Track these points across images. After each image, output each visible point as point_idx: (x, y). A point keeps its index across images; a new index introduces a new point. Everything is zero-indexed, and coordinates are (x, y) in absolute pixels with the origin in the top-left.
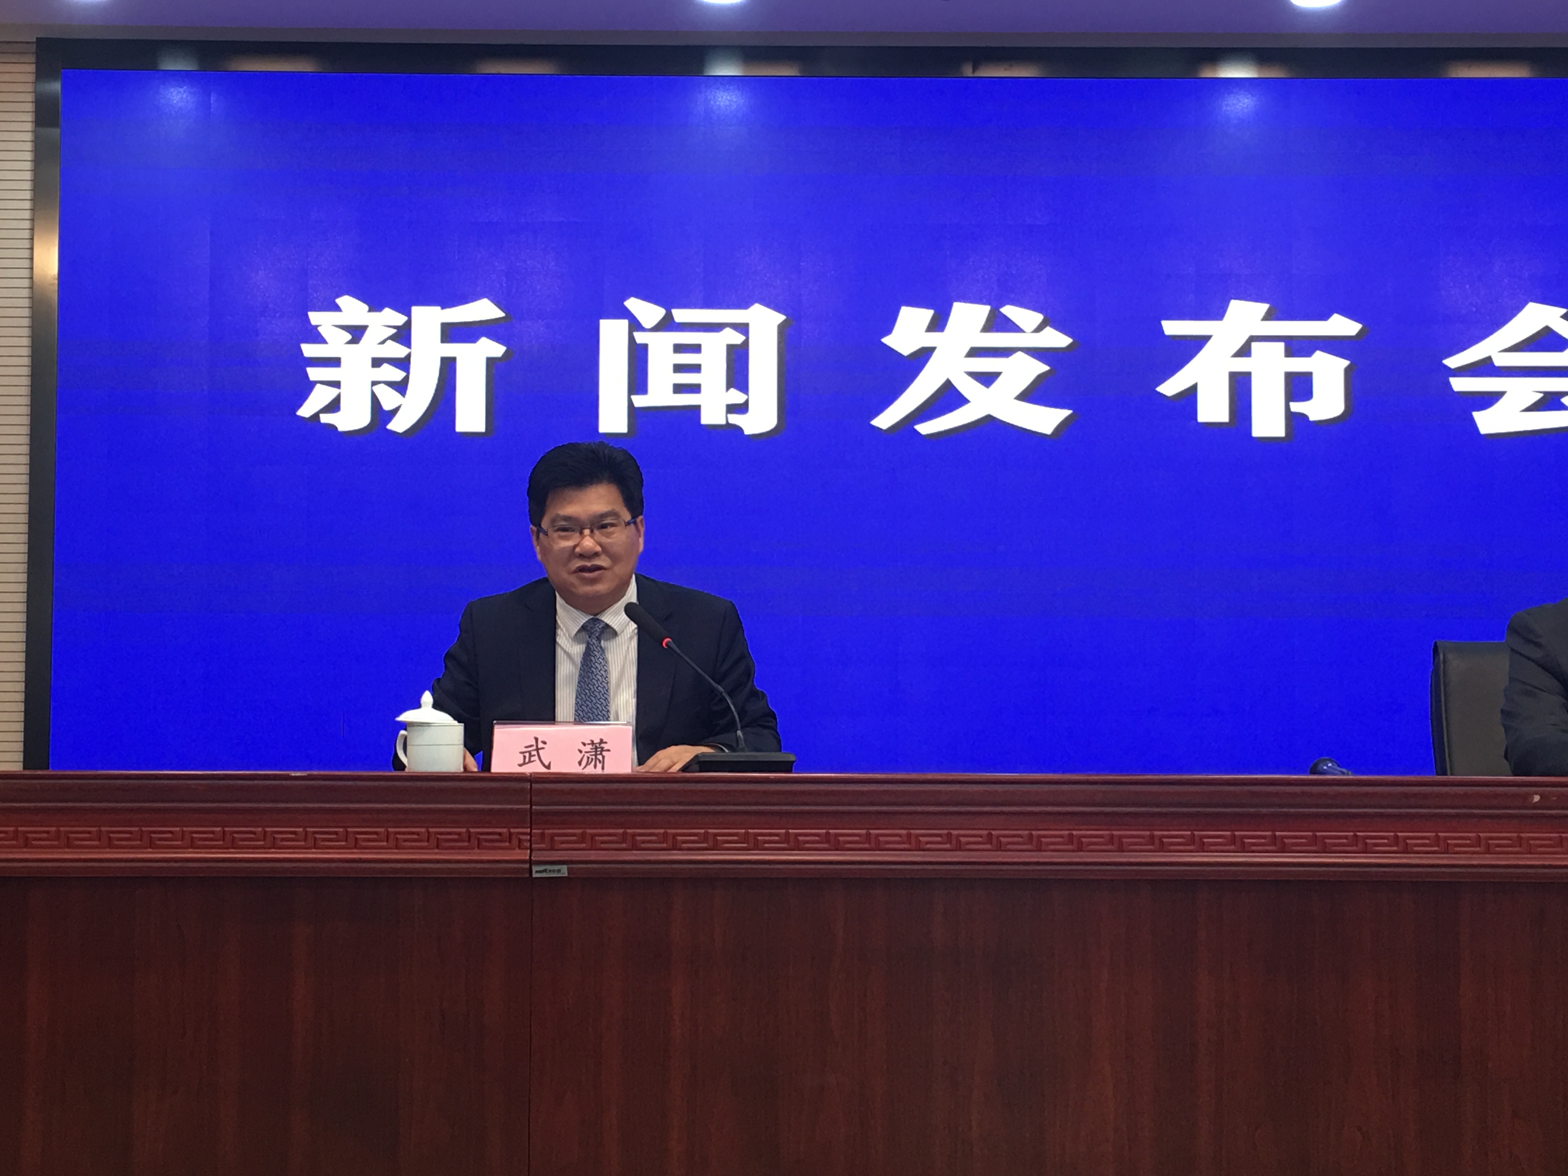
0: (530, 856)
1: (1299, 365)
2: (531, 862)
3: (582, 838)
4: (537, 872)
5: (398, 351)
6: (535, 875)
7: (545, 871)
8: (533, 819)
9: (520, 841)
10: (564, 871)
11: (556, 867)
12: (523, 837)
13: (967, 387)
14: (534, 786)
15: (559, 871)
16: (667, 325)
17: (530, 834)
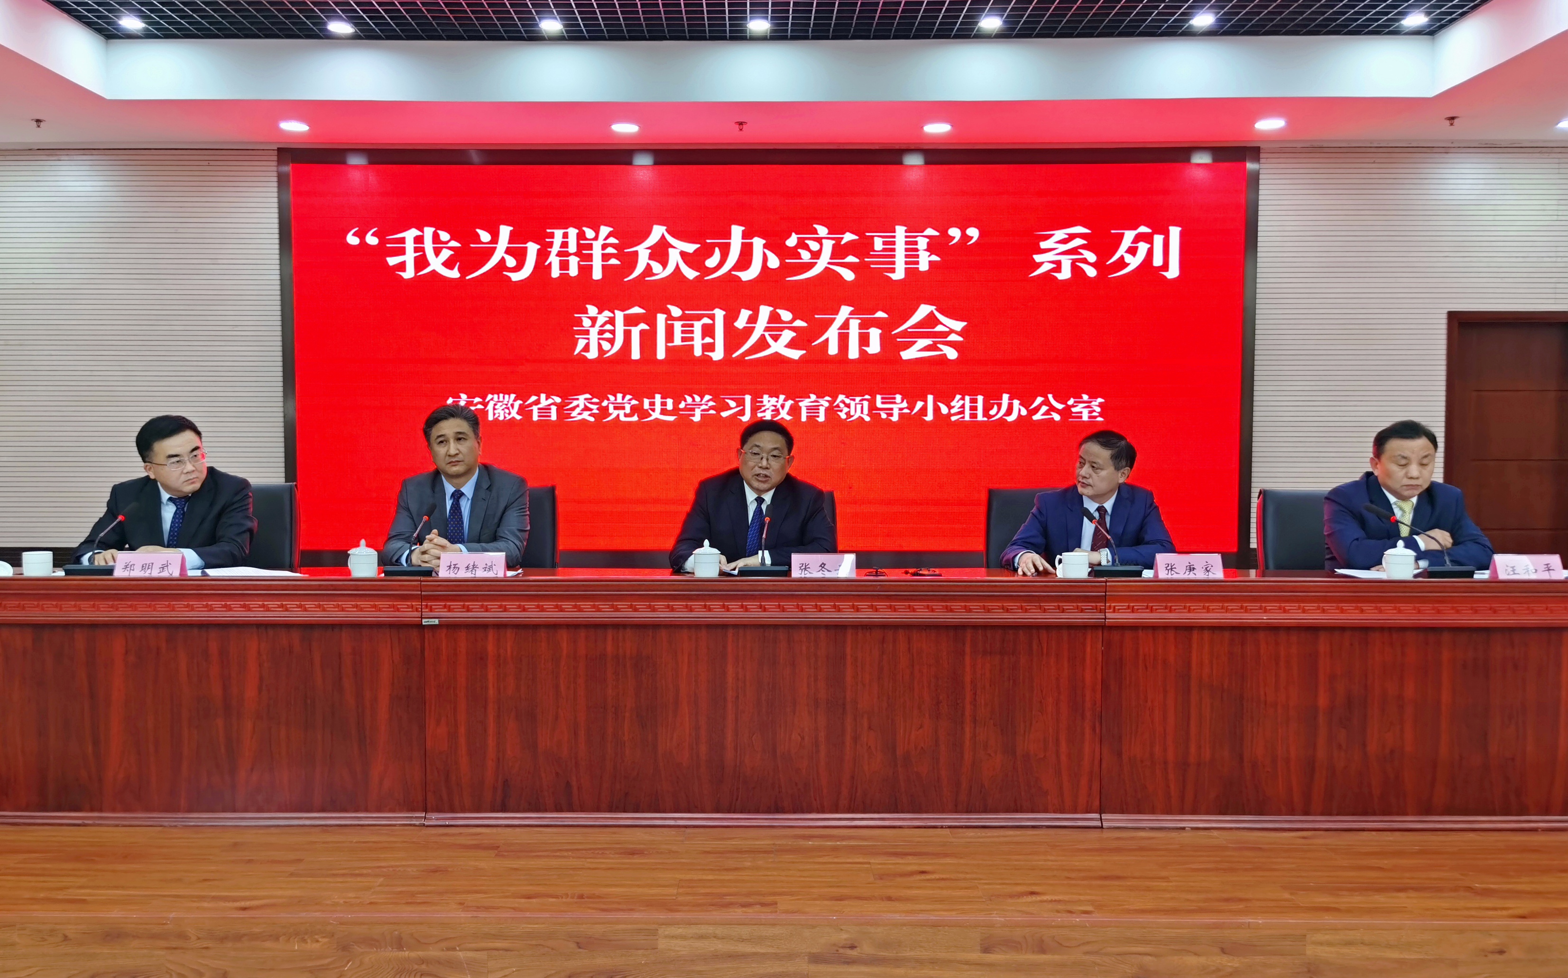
0: (422, 615)
2: (422, 618)
3: (445, 607)
4: (425, 622)
6: (424, 624)
7: (428, 622)
8: (422, 598)
9: (416, 608)
10: (436, 622)
11: (433, 620)
12: (418, 606)
14: (422, 583)
15: (434, 622)
17: (421, 605)
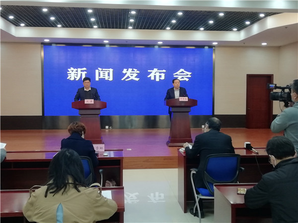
1: (160, 74)
5: (76, 73)
13: (130, 76)
16: (102, 70)
